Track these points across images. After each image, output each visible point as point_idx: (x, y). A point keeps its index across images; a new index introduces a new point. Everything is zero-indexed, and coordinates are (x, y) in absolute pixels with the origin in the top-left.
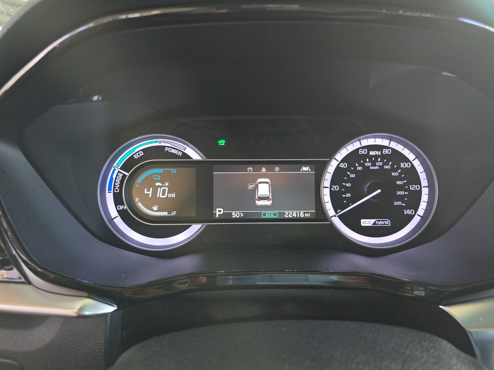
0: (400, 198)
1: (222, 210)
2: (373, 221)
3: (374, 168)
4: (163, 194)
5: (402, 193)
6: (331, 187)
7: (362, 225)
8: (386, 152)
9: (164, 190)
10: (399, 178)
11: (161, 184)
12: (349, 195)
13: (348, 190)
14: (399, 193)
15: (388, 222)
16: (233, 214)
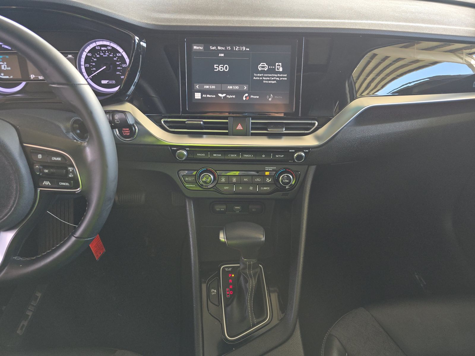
0: (119, 71)
1: (34, 75)
2: (107, 81)
3: (105, 56)
4: (5, 68)
5: (119, 68)
6: (85, 65)
7: (102, 83)
8: (109, 48)
9: (5, 66)
10: (117, 61)
11: (2, 63)
12: (94, 69)
13: (94, 66)
14: (118, 68)
15: (114, 82)
16: (39, 77)
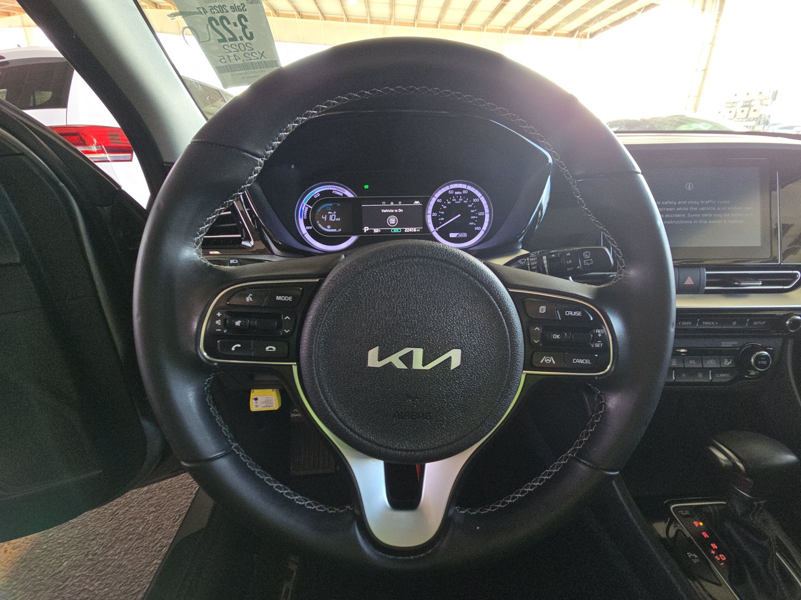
0: (473, 220)
1: (368, 228)
2: (457, 234)
3: (457, 202)
4: (333, 219)
5: (474, 217)
6: (432, 214)
7: (450, 236)
8: (464, 192)
9: (333, 217)
10: (472, 208)
11: (331, 213)
12: (442, 219)
13: (442, 216)
14: (472, 217)
15: (465, 235)
16: (375, 230)
